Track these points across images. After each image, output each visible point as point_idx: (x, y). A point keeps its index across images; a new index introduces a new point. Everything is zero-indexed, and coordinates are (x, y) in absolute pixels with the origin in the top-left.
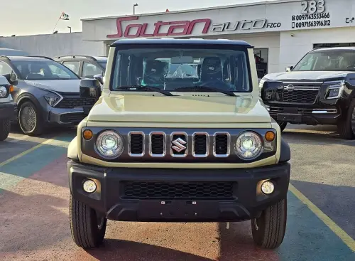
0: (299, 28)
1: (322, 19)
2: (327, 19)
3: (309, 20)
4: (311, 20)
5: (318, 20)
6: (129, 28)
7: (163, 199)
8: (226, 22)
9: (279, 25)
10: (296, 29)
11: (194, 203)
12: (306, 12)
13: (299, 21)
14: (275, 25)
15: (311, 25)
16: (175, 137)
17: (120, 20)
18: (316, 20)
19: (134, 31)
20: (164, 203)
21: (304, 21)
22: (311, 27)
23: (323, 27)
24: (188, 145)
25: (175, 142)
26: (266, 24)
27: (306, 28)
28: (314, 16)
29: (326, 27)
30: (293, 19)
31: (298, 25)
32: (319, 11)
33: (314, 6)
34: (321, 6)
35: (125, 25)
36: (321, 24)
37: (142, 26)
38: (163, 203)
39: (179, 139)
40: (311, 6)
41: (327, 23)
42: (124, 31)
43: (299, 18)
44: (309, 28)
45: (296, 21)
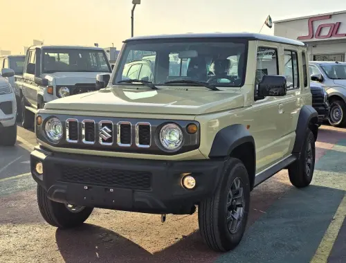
6: (321, 29)
7: (86, 184)
11: (111, 190)
16: (103, 125)
17: (312, 20)
19: (326, 32)
20: (87, 188)
24: (113, 134)
25: (102, 130)
35: (317, 25)
37: (335, 26)
39: (106, 127)
42: (315, 32)
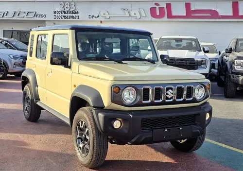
0: (59, 19)
1: (73, 15)
2: (77, 15)
3: (65, 15)
4: (67, 15)
5: (71, 15)
8: (6, 11)
9: (45, 16)
10: (56, 19)
11: (181, 129)
12: (63, 9)
13: (59, 15)
14: (42, 16)
15: (67, 18)
16: (168, 89)
18: (70, 15)
21: (62, 15)
22: (67, 19)
23: (75, 20)
24: (174, 94)
25: (168, 92)
26: (36, 15)
27: (64, 19)
28: (69, 12)
29: (77, 20)
30: (55, 13)
31: (58, 17)
32: (72, 9)
33: (68, 6)
34: (73, 6)
36: (73, 18)
38: (166, 130)
39: (170, 90)
40: (66, 6)
41: (77, 17)
43: (58, 12)
44: (65, 19)
45: (57, 15)
